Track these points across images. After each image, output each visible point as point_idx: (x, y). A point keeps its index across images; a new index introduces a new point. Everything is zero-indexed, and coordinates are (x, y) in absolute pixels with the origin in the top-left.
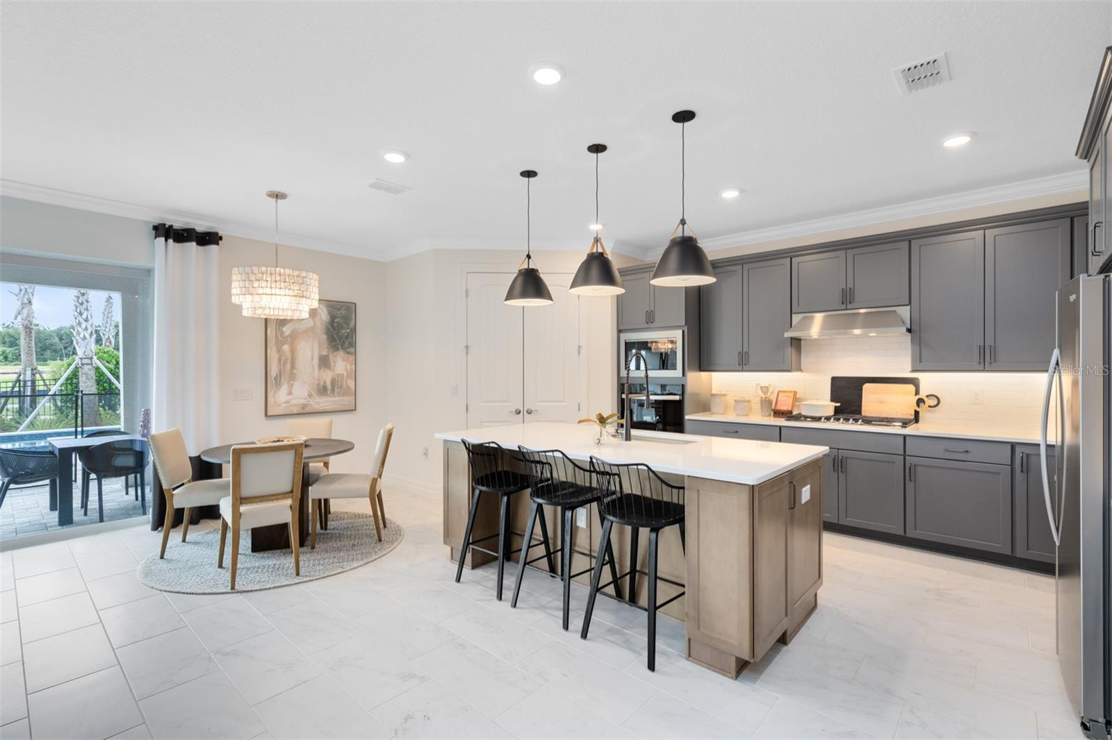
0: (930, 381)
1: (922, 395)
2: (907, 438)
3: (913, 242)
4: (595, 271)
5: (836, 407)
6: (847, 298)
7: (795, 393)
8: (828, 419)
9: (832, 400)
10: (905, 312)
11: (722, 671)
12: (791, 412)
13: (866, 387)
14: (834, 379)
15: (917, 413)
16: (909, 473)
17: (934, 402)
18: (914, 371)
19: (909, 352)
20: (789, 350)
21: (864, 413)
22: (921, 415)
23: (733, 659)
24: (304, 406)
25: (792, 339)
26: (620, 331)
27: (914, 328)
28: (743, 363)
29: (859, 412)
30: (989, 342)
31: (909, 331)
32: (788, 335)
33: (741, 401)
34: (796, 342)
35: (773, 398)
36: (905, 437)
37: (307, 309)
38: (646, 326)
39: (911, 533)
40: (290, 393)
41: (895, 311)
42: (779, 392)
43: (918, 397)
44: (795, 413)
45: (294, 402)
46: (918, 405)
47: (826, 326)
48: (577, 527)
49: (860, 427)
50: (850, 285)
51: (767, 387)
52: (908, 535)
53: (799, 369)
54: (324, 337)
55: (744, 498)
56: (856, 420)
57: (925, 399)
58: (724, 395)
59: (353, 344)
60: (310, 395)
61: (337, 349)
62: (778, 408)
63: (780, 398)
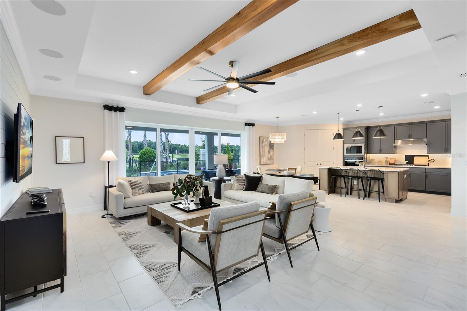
0: (432, 156)
1: (430, 159)
2: (426, 169)
3: (427, 124)
4: (358, 134)
5: (407, 162)
6: (410, 136)
7: (395, 159)
8: (405, 165)
9: (405, 160)
10: (425, 140)
11: (392, 202)
12: (394, 164)
13: (415, 157)
14: (406, 156)
15: (428, 163)
16: (426, 176)
17: (433, 161)
18: (427, 153)
19: (426, 149)
20: (394, 149)
21: (414, 164)
22: (429, 164)
23: (395, 200)
24: (266, 163)
25: (395, 146)
26: (344, 144)
27: (428, 143)
28: (381, 152)
29: (413, 164)
30: (446, 147)
31: (426, 144)
32: (394, 145)
33: (379, 161)
34: (395, 147)
35: (389, 160)
36: (425, 168)
37: (283, 141)
38: (353, 143)
39: (427, 190)
40: (264, 159)
41: (422, 140)
42: (390, 159)
43: (429, 160)
44: (395, 164)
45: (264, 162)
46: (429, 161)
47: (402, 143)
48: (354, 185)
49: (414, 166)
50: (411, 133)
51: (387, 158)
52: (426, 190)
53: (396, 153)
54: (269, 146)
55: (397, 174)
56: (413, 165)
57: (431, 160)
58: (374, 160)
59: (273, 148)
60: (267, 160)
61: (271, 149)
62: (391, 163)
63: (391, 160)
